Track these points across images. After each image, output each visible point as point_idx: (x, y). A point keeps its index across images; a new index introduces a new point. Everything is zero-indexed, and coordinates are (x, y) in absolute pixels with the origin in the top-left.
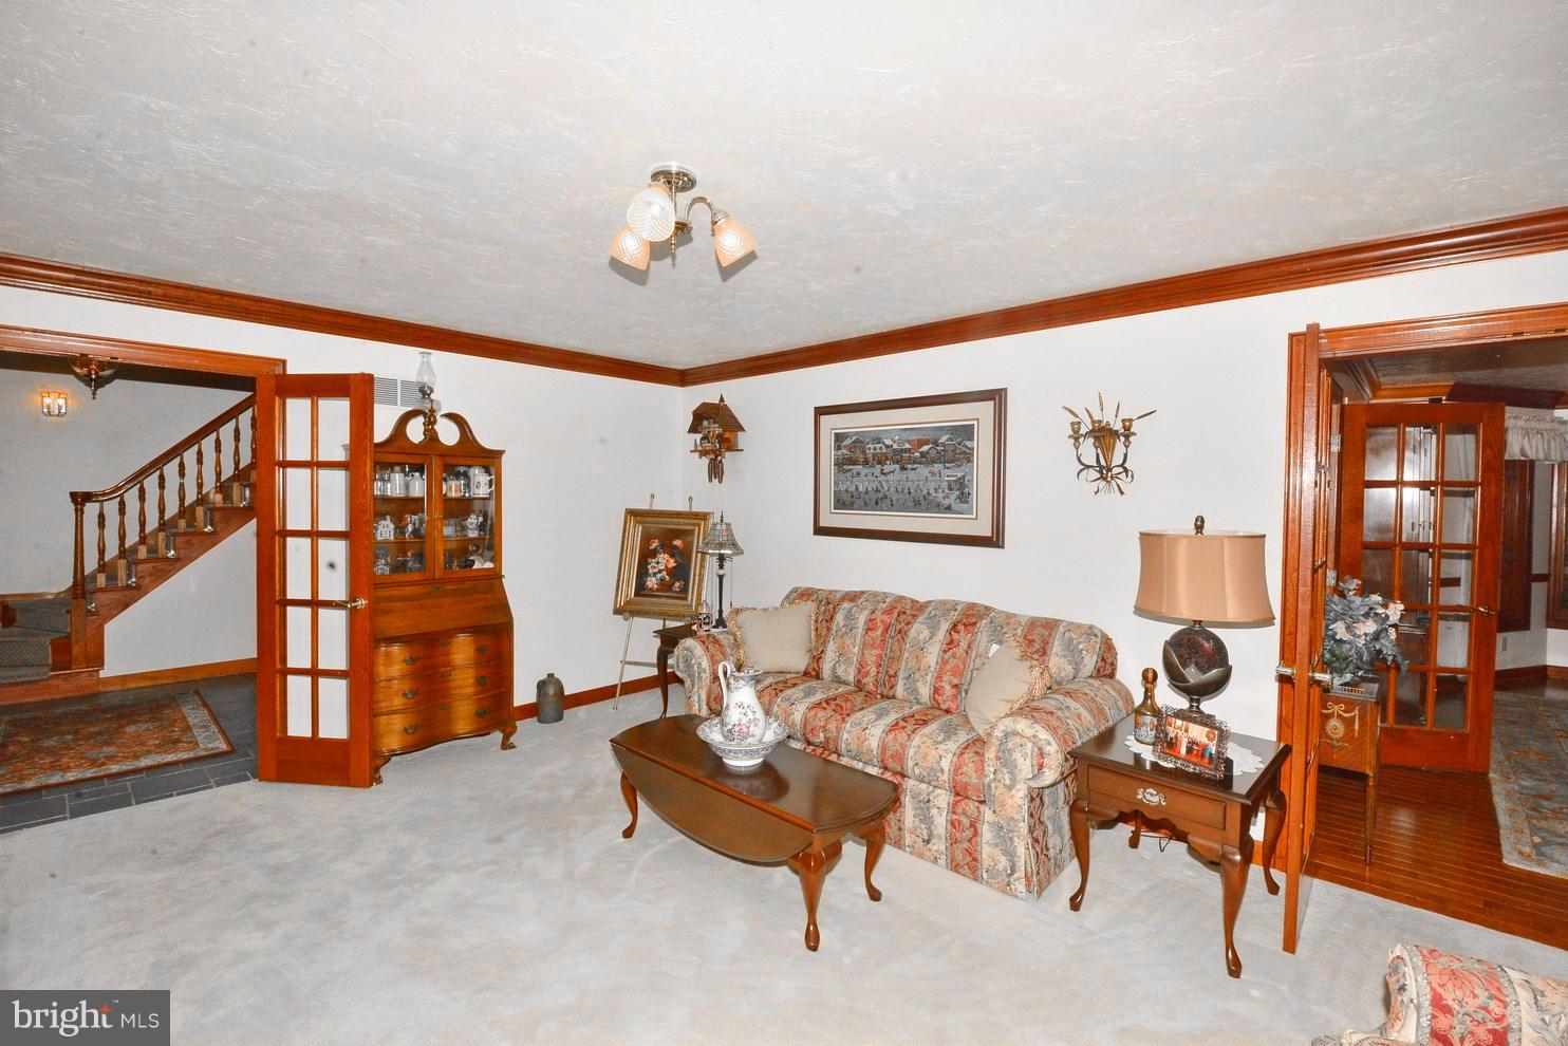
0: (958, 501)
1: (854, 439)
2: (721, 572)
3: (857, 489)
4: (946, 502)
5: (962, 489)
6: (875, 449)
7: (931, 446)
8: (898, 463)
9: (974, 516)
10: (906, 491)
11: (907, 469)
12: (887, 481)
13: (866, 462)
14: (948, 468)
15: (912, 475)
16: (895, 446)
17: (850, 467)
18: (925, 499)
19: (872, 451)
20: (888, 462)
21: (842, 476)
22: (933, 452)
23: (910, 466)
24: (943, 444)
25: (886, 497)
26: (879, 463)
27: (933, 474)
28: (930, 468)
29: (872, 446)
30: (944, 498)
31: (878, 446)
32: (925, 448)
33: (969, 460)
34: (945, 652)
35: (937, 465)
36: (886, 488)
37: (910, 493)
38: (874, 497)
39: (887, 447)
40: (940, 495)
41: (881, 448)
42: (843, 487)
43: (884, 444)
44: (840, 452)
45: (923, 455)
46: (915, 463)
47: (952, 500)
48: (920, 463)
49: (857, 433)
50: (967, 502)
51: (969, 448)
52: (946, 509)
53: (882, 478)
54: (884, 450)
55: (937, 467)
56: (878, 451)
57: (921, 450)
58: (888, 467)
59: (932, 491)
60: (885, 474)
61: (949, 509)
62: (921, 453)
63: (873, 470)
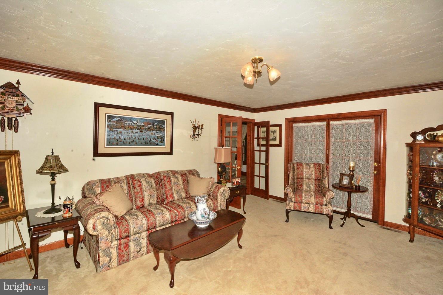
0: (160, 142)
1: (118, 119)
2: (53, 182)
3: (120, 138)
4: (157, 143)
5: (162, 139)
6: (129, 124)
7: (151, 125)
8: (139, 130)
9: (165, 146)
10: (142, 139)
11: (143, 132)
12: (134, 136)
13: (125, 128)
14: (157, 132)
15: (144, 134)
16: (138, 124)
17: (116, 129)
18: (149, 142)
19: (128, 124)
20: (135, 129)
21: (112, 133)
22: (152, 127)
23: (144, 131)
24: (156, 125)
25: (134, 141)
26: (131, 129)
27: (152, 134)
28: (151, 132)
29: (127, 123)
30: (156, 141)
31: (130, 123)
32: (150, 126)
33: (164, 131)
34: (184, 183)
35: (154, 131)
36: (134, 138)
37: (144, 140)
38: (128, 141)
39: (135, 124)
40: (155, 141)
41: (132, 124)
42: (112, 137)
43: (133, 123)
44: (110, 123)
45: (149, 128)
46: (146, 130)
47: (158, 142)
48: (148, 130)
49: (120, 117)
50: (163, 143)
51: (164, 127)
52: (156, 144)
53: (132, 134)
54: (133, 125)
55: (154, 132)
56: (130, 125)
57: (148, 126)
58: (134, 131)
59: (152, 139)
60: (134, 133)
61: (157, 145)
62: (148, 127)
63: (127, 131)
